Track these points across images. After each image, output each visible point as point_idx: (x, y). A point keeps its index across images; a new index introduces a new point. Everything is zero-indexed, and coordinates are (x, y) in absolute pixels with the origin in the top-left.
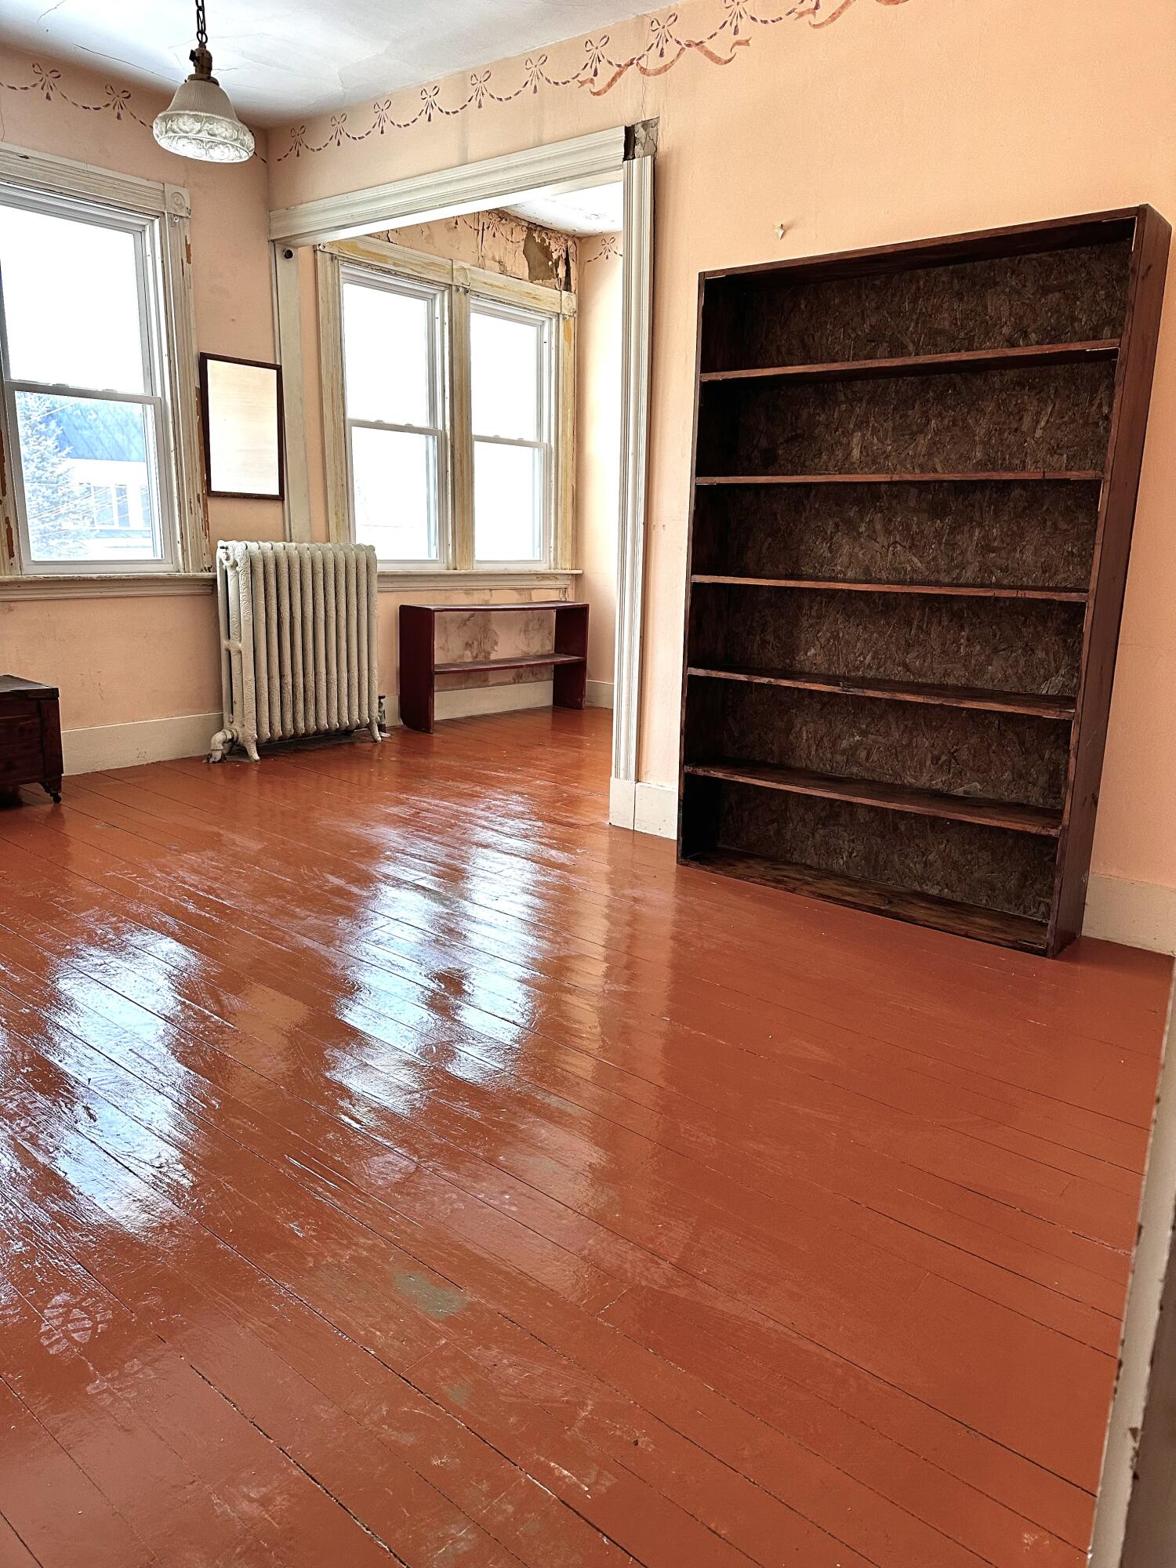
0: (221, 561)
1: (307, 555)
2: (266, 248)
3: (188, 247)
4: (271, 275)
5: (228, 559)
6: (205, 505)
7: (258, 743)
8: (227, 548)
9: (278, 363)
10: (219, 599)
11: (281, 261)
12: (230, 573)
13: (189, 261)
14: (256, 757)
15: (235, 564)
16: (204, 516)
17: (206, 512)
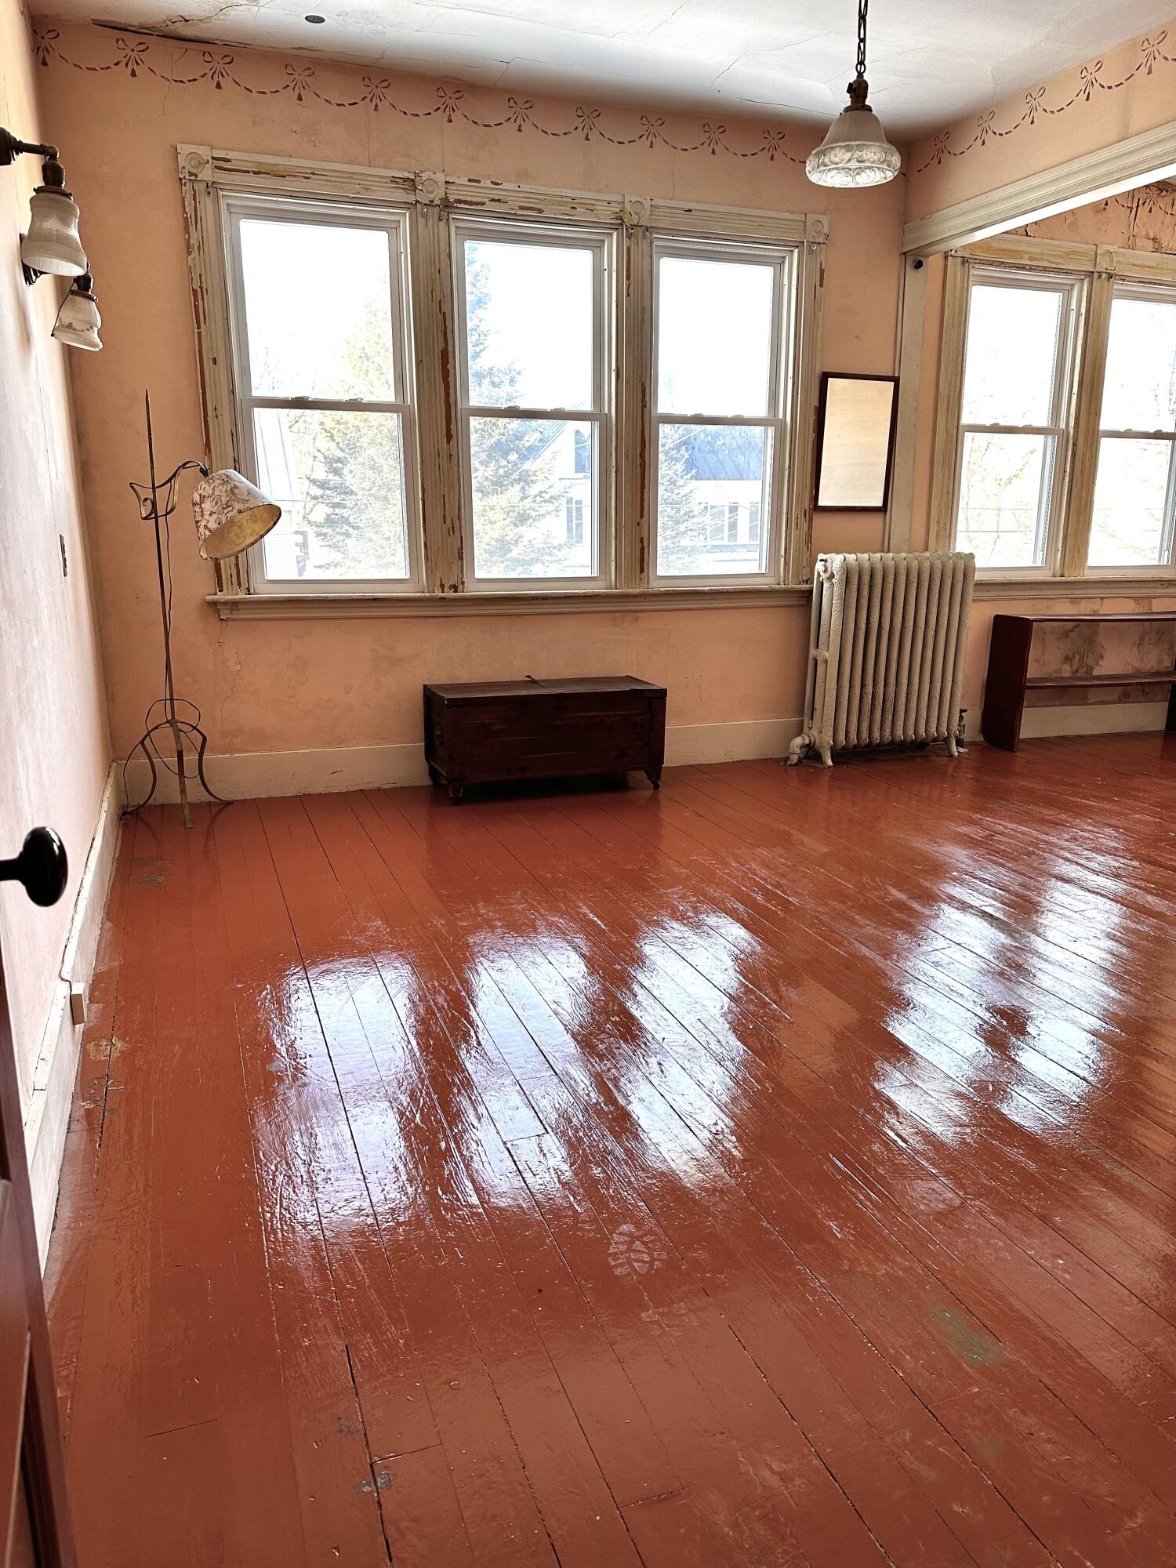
0: (819, 574)
1: (903, 565)
2: (895, 260)
3: (822, 271)
4: (899, 287)
5: (825, 571)
6: (811, 520)
7: (832, 749)
8: (826, 561)
9: (896, 375)
10: (813, 610)
11: (910, 272)
12: (826, 585)
13: (821, 286)
14: (830, 763)
15: (832, 576)
16: (809, 531)
17: (810, 526)
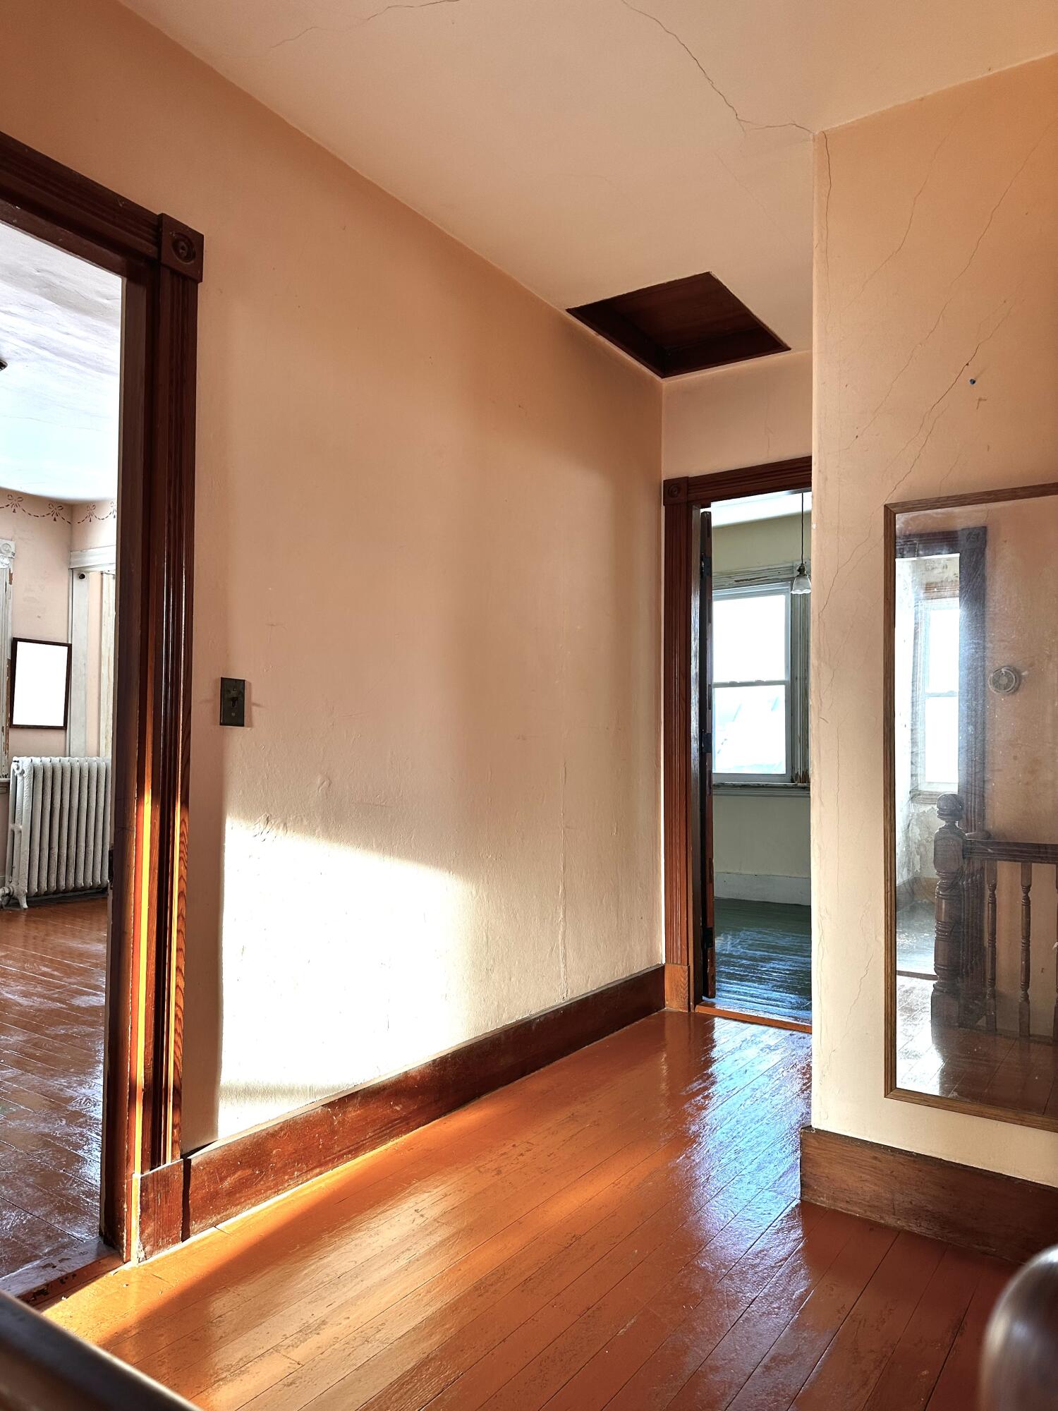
0: (14, 770)
1: (77, 765)
2: (65, 574)
3: (11, 575)
4: (69, 589)
5: (18, 769)
6: (7, 734)
7: (28, 896)
8: (18, 762)
9: (70, 643)
10: (10, 796)
11: (77, 581)
12: (19, 778)
13: (11, 583)
14: (25, 906)
15: (23, 772)
16: (6, 741)
17: (7, 738)
